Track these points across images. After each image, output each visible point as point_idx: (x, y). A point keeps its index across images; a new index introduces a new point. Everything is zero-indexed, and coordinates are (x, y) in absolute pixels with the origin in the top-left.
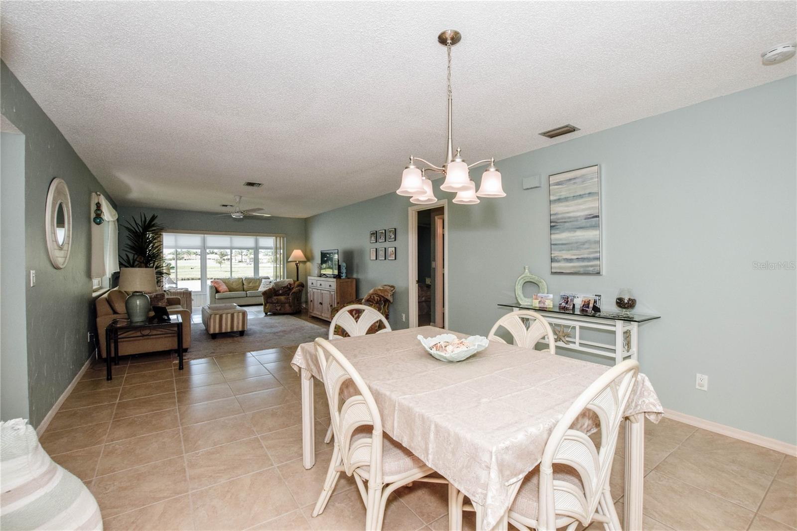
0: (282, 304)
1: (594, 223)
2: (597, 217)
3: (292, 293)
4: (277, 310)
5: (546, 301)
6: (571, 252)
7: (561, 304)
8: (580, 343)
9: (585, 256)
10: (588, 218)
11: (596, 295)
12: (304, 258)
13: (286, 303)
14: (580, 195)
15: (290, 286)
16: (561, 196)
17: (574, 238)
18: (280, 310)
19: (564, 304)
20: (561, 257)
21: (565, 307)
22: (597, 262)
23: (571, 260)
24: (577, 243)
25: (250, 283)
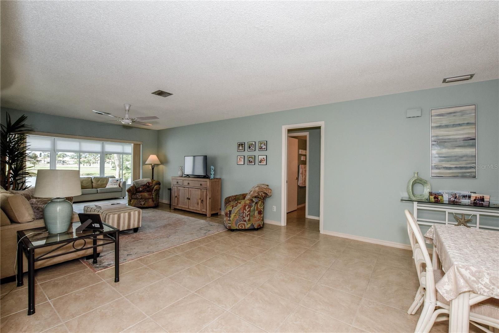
0: (146, 199)
1: (471, 143)
2: (474, 139)
3: (155, 190)
4: (141, 204)
5: (439, 196)
6: (450, 162)
7: (450, 199)
8: (479, 227)
9: (463, 166)
10: (466, 140)
11: (471, 192)
12: (159, 161)
13: (149, 199)
14: (459, 124)
15: (149, 185)
16: (442, 123)
17: (452, 153)
18: (144, 204)
19: (453, 199)
20: (441, 166)
21: (454, 201)
22: (473, 170)
23: (450, 168)
24: (455, 156)
25: (98, 181)
